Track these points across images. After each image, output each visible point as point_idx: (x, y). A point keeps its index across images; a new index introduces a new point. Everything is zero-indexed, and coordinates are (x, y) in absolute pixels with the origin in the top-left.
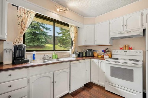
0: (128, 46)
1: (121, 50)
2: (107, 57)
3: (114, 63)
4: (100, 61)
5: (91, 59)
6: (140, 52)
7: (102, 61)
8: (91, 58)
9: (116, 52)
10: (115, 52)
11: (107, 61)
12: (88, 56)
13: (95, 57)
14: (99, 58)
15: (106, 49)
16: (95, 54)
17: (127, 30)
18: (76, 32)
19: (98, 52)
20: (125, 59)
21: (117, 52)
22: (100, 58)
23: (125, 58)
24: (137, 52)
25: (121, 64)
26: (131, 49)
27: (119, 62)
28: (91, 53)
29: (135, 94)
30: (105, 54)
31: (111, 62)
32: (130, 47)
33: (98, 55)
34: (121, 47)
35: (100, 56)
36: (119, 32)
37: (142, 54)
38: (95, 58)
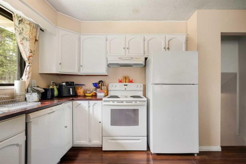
0: (128, 77)
1: (120, 83)
2: (103, 94)
3: (116, 103)
4: (92, 102)
5: (74, 102)
6: (141, 87)
7: (95, 104)
8: (73, 100)
9: (114, 86)
10: (112, 86)
11: (105, 101)
12: (64, 95)
13: (80, 96)
14: (88, 98)
15: (100, 82)
16: (80, 91)
17: (129, 55)
18: (36, 40)
19: (84, 88)
20: (126, 97)
21: (116, 86)
22: (90, 98)
23: (126, 95)
24: (138, 87)
25: (125, 103)
26: (131, 82)
27: (122, 102)
28: (71, 89)
29: (141, 141)
30: (98, 90)
31: (111, 103)
32: (131, 80)
33: (85, 92)
34: (120, 80)
35: (90, 95)
36: (119, 57)
37: (142, 89)
38: (79, 98)
